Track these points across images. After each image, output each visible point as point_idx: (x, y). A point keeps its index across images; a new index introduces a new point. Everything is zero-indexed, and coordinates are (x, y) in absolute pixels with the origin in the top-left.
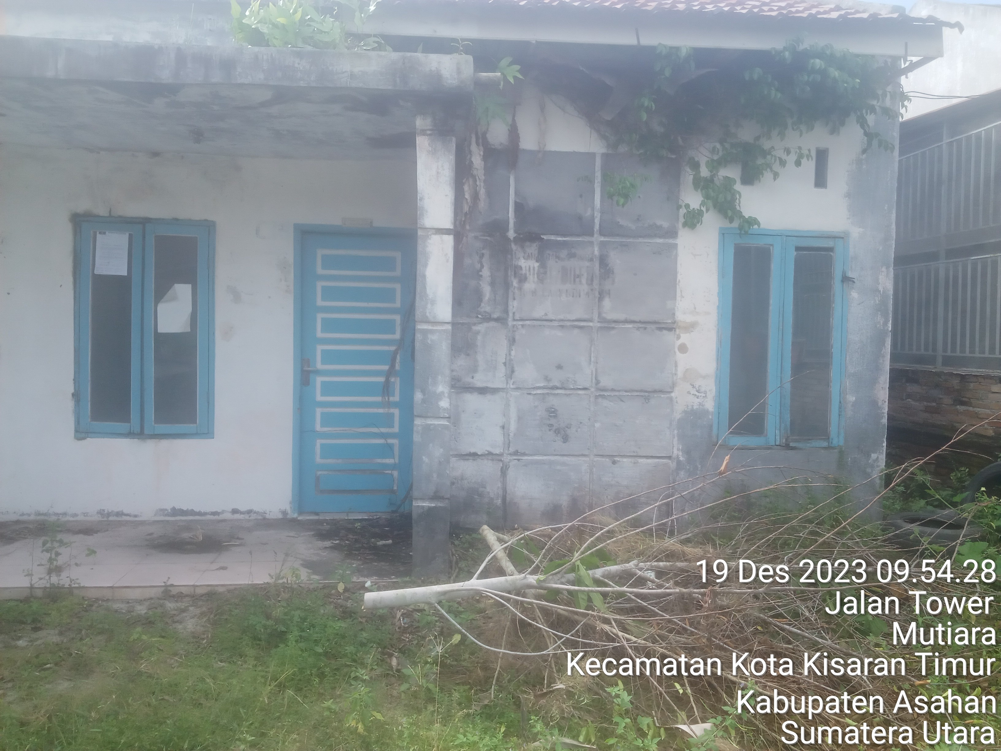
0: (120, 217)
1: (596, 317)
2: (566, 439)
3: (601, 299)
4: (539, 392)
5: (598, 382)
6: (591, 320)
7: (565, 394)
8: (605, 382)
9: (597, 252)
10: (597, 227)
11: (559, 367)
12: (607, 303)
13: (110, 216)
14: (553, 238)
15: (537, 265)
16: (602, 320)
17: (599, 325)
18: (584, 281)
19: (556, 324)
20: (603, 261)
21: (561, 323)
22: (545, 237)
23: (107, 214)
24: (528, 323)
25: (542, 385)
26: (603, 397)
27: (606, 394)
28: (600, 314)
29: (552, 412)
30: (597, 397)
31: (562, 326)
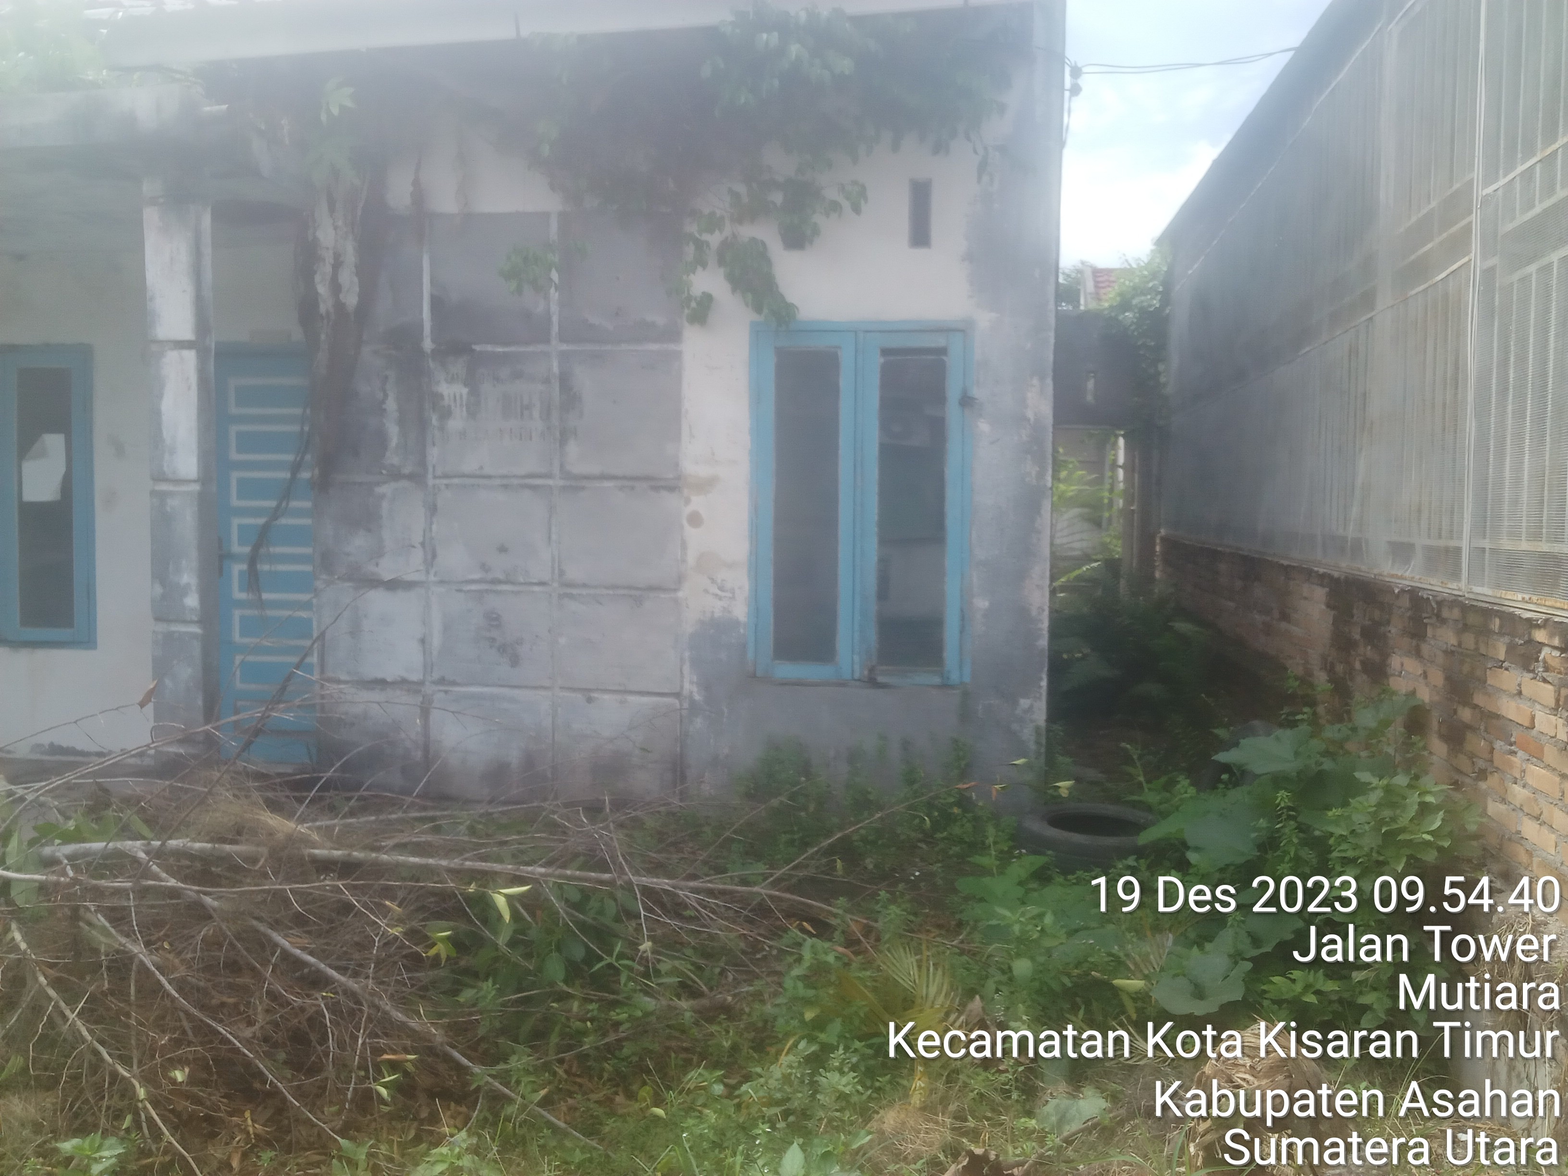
1: (556, 471)
2: (515, 661)
3: (563, 442)
4: (473, 587)
5: (562, 573)
6: (548, 476)
7: (512, 592)
8: (574, 573)
9: (556, 369)
10: (555, 329)
11: (503, 549)
12: (573, 449)
14: (489, 348)
15: (465, 391)
16: (567, 475)
17: (561, 483)
18: (536, 413)
19: (498, 482)
20: (565, 381)
21: (505, 482)
22: (477, 348)
24: (456, 481)
25: (476, 576)
26: (571, 596)
27: (575, 591)
28: (562, 466)
29: (494, 620)
30: (561, 596)
31: (505, 487)
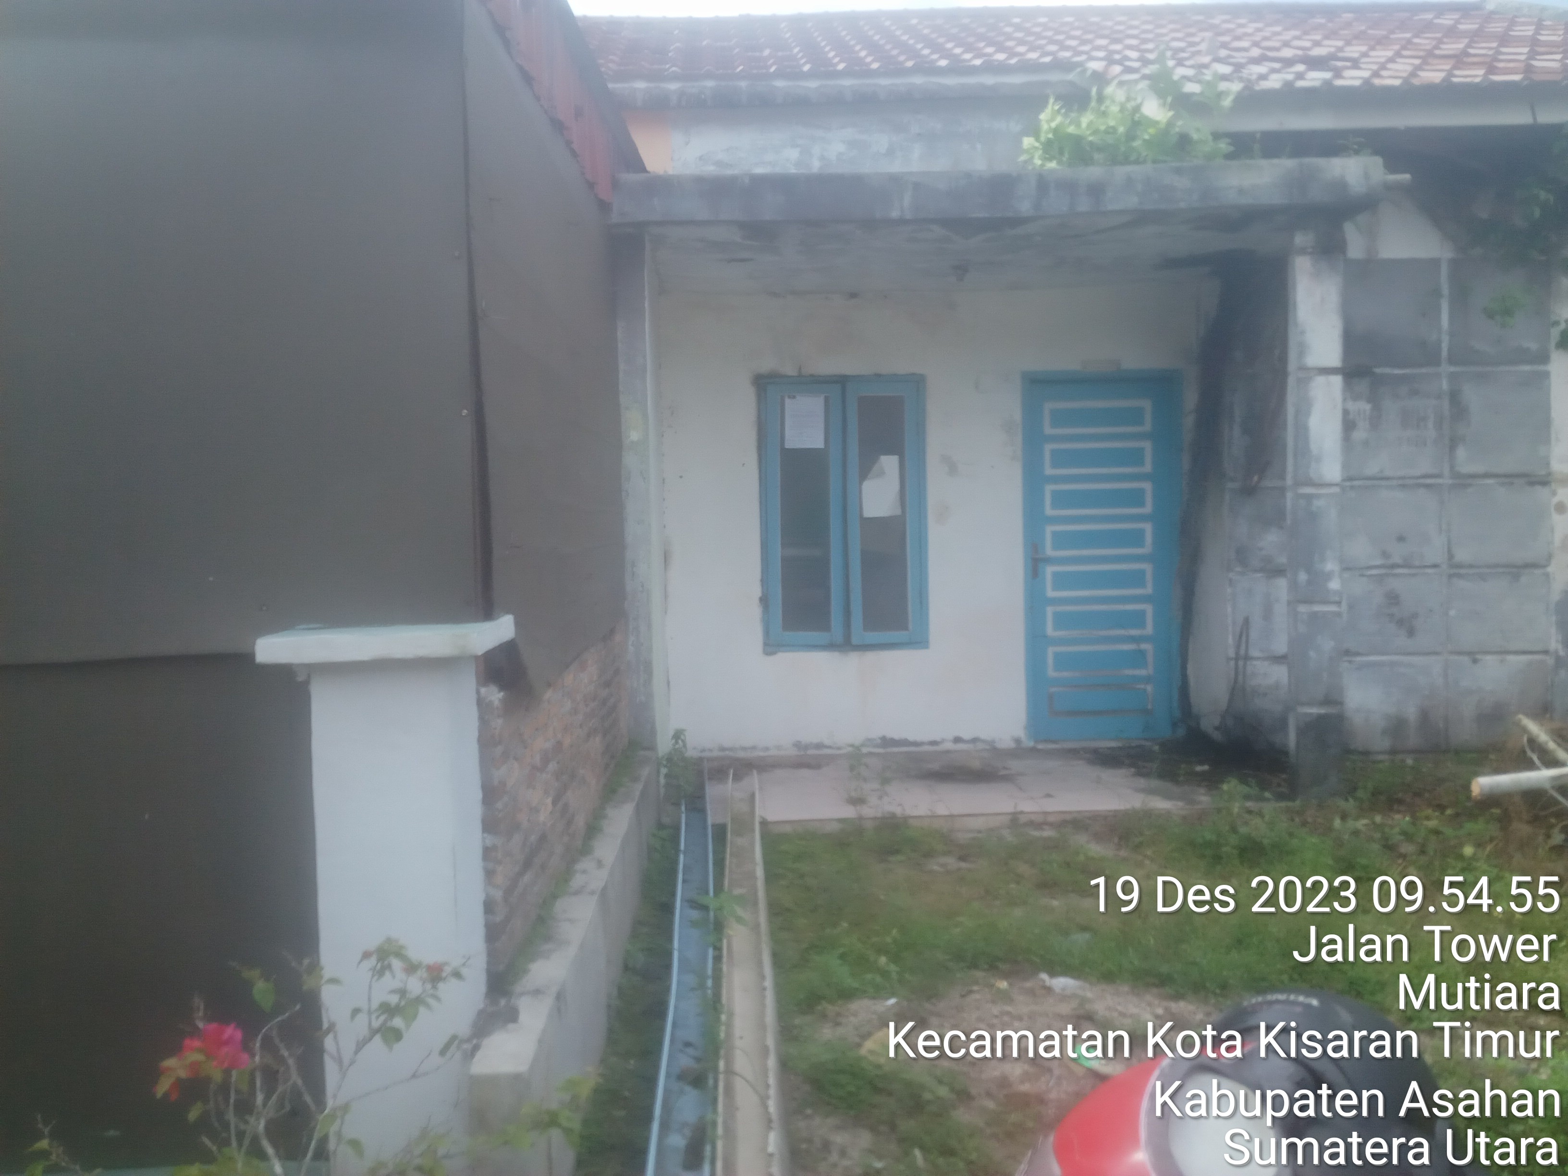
0: (812, 376)
1: (1446, 471)
2: (1411, 633)
3: (1452, 448)
4: (1374, 572)
5: (1451, 556)
6: (1438, 476)
7: (1410, 575)
8: (1462, 555)
9: (1445, 385)
10: (1444, 353)
11: (1401, 539)
12: (1461, 453)
13: (800, 375)
14: (1387, 370)
15: (1367, 407)
16: (1456, 475)
17: (1450, 482)
18: (1430, 425)
19: (1395, 482)
20: (1454, 397)
21: (1400, 482)
22: (1378, 370)
23: (795, 373)
24: (1356, 483)
25: (1379, 562)
26: (1460, 576)
27: (1463, 571)
28: (1452, 467)
29: (1393, 599)
30: (1451, 576)
31: (1403, 486)
